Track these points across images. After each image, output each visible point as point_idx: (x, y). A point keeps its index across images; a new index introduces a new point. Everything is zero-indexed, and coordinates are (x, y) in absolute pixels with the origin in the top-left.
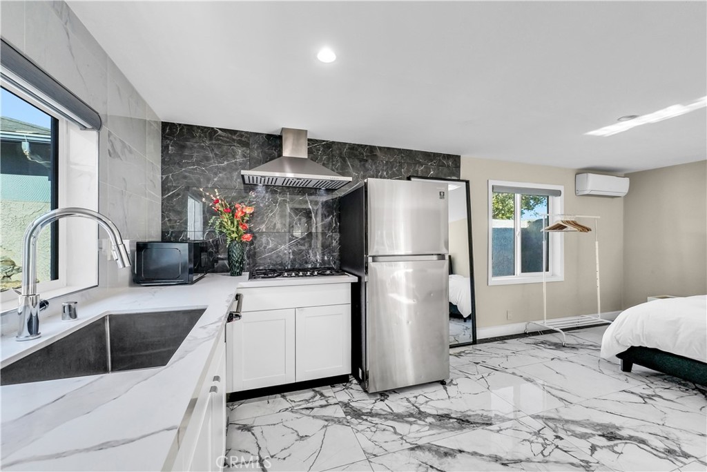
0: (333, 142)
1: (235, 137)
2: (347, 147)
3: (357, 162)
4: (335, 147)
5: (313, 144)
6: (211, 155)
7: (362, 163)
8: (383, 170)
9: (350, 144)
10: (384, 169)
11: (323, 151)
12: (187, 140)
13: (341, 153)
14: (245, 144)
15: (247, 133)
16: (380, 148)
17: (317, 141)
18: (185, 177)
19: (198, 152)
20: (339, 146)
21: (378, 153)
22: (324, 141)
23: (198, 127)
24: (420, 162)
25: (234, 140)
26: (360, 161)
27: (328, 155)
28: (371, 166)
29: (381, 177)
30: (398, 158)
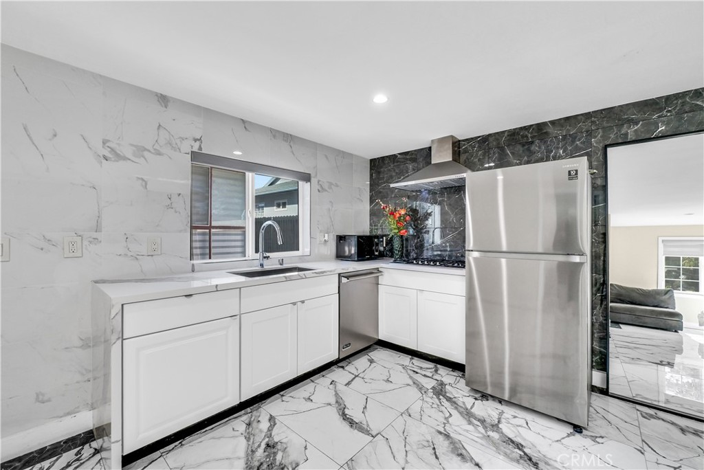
0: (490, 135)
1: (408, 157)
2: (506, 134)
3: (519, 148)
4: (491, 139)
5: (468, 143)
6: (394, 174)
7: (526, 147)
8: (558, 148)
9: (509, 131)
10: (560, 145)
11: (479, 147)
12: (381, 167)
13: (499, 144)
14: (414, 160)
15: (415, 151)
16: (553, 123)
17: (472, 139)
18: (380, 192)
19: (387, 174)
20: (497, 136)
21: (551, 129)
22: (479, 137)
23: (387, 157)
24: (632, 119)
25: (407, 159)
26: (523, 146)
27: (485, 149)
28: (540, 147)
29: (555, 158)
30: (584, 126)
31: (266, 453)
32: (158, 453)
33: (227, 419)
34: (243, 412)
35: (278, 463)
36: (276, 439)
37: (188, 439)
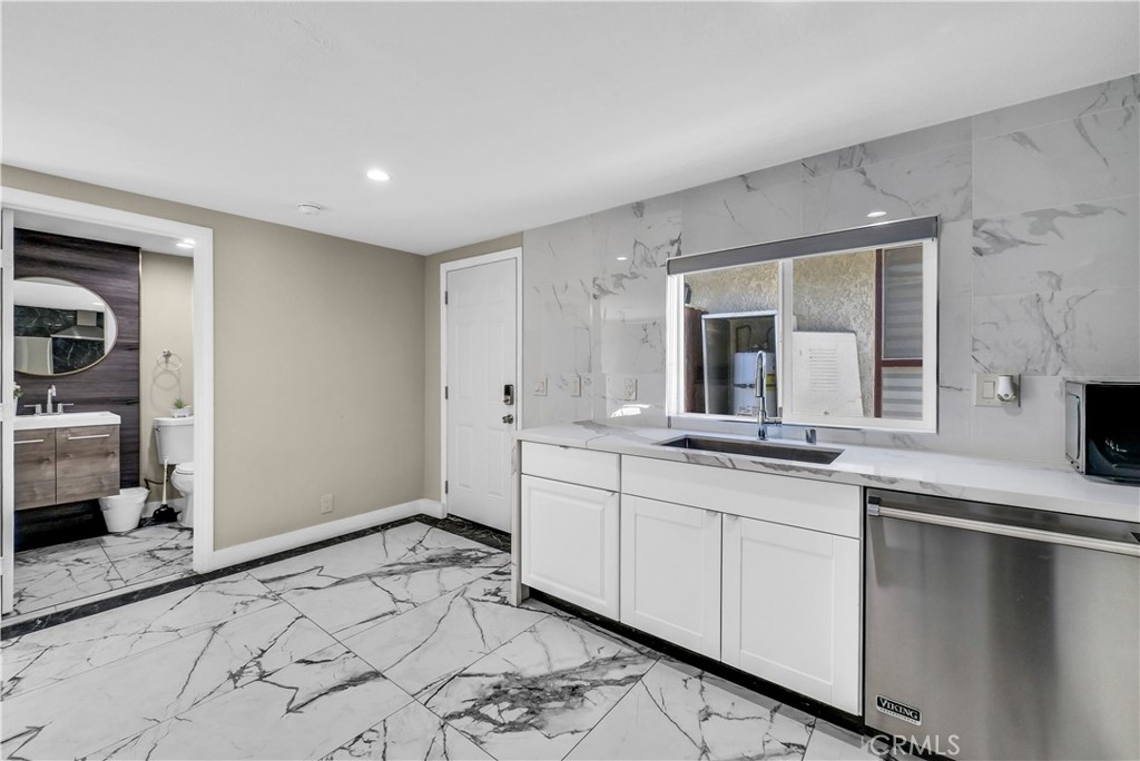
31: (560, 690)
32: (553, 609)
33: (620, 637)
34: (638, 645)
35: (541, 706)
36: (587, 694)
37: (579, 621)
